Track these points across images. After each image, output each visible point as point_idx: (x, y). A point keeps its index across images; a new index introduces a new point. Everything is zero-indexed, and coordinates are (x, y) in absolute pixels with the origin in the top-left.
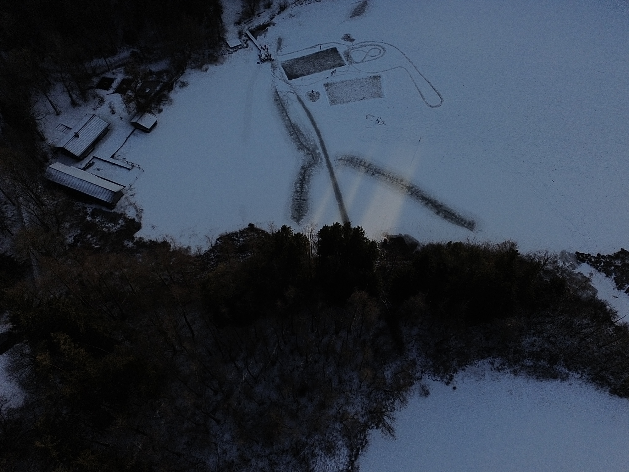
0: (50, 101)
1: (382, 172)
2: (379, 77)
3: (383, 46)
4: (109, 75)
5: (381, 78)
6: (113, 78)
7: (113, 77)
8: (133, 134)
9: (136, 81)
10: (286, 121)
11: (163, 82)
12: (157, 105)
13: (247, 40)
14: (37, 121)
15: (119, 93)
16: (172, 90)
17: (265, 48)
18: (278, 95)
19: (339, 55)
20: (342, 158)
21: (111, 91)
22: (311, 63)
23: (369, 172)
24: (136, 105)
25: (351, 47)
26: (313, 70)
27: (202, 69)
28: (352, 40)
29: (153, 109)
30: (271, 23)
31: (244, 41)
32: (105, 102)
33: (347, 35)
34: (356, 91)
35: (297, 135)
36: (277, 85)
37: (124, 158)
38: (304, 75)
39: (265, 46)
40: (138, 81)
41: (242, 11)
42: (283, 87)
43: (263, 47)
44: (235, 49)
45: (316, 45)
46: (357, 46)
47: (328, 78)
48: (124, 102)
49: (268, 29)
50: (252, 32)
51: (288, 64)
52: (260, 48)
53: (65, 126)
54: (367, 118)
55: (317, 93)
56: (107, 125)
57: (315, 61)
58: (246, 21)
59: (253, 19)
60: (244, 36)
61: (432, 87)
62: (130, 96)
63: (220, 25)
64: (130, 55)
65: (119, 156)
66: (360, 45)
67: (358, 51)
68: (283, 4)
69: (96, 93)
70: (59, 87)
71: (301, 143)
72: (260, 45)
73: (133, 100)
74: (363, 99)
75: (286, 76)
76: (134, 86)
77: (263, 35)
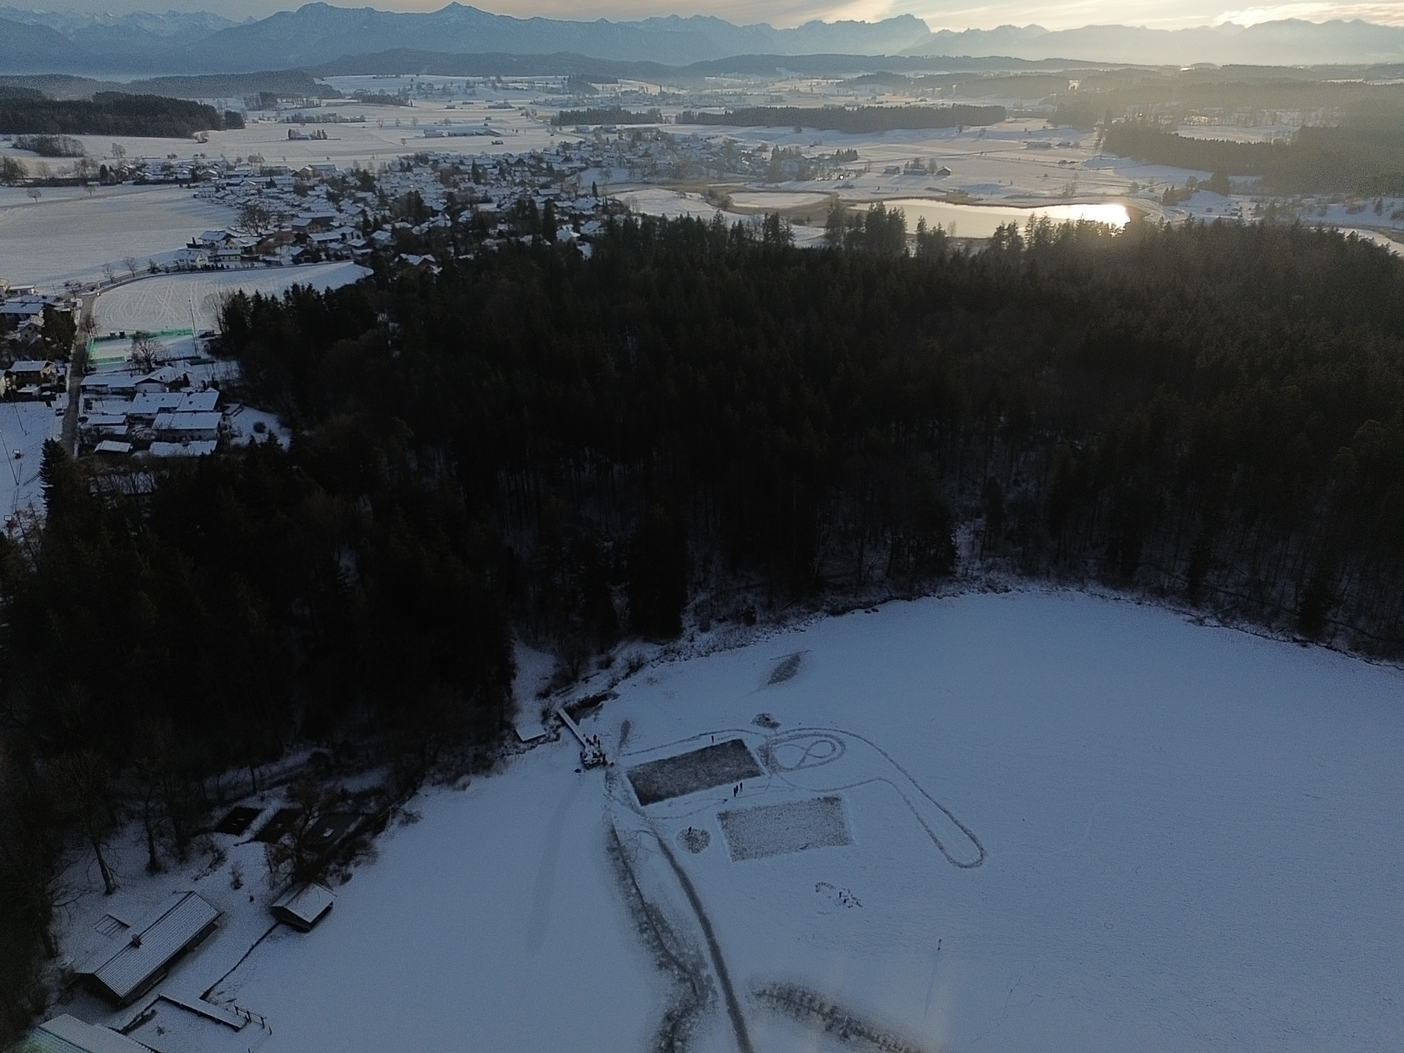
0: (102, 863)
1: (866, 1030)
2: (837, 799)
3: (840, 737)
4: (251, 803)
5: (842, 801)
6: (259, 808)
7: (259, 806)
8: (269, 935)
9: (306, 815)
10: (631, 898)
11: (367, 814)
12: (341, 865)
13: (558, 727)
14: (55, 910)
15: (263, 841)
16: (383, 830)
17: (595, 741)
18: (616, 838)
19: (749, 754)
20: (765, 991)
21: (247, 835)
22: (690, 770)
23: (833, 1028)
24: (294, 867)
25: (773, 738)
26: (695, 785)
27: (457, 786)
28: (774, 725)
29: (331, 875)
30: (610, 694)
31: (552, 727)
32: (225, 861)
33: (763, 715)
34: (790, 830)
35: (656, 932)
36: (615, 817)
37: (233, 998)
38: (674, 795)
39: (595, 737)
40: (311, 814)
41: (553, 674)
42: (629, 820)
43: (590, 739)
44: (532, 743)
45: (701, 735)
46: (786, 736)
47: (726, 800)
48: (268, 860)
49: (602, 704)
50: (570, 712)
51: (642, 772)
52: (583, 741)
53: (117, 921)
54: (817, 891)
55: (702, 834)
56: (214, 914)
57: (699, 766)
58: (560, 691)
59: (575, 688)
60: (552, 718)
61: (956, 822)
62: (286, 846)
63: (507, 698)
64: (309, 760)
65: (223, 992)
66: (791, 734)
67: (787, 747)
68: (636, 661)
69: (212, 841)
70: (134, 829)
71: (666, 951)
72: (584, 735)
73: (289, 856)
74: (805, 847)
75: (636, 797)
76: (301, 824)
77: (593, 716)
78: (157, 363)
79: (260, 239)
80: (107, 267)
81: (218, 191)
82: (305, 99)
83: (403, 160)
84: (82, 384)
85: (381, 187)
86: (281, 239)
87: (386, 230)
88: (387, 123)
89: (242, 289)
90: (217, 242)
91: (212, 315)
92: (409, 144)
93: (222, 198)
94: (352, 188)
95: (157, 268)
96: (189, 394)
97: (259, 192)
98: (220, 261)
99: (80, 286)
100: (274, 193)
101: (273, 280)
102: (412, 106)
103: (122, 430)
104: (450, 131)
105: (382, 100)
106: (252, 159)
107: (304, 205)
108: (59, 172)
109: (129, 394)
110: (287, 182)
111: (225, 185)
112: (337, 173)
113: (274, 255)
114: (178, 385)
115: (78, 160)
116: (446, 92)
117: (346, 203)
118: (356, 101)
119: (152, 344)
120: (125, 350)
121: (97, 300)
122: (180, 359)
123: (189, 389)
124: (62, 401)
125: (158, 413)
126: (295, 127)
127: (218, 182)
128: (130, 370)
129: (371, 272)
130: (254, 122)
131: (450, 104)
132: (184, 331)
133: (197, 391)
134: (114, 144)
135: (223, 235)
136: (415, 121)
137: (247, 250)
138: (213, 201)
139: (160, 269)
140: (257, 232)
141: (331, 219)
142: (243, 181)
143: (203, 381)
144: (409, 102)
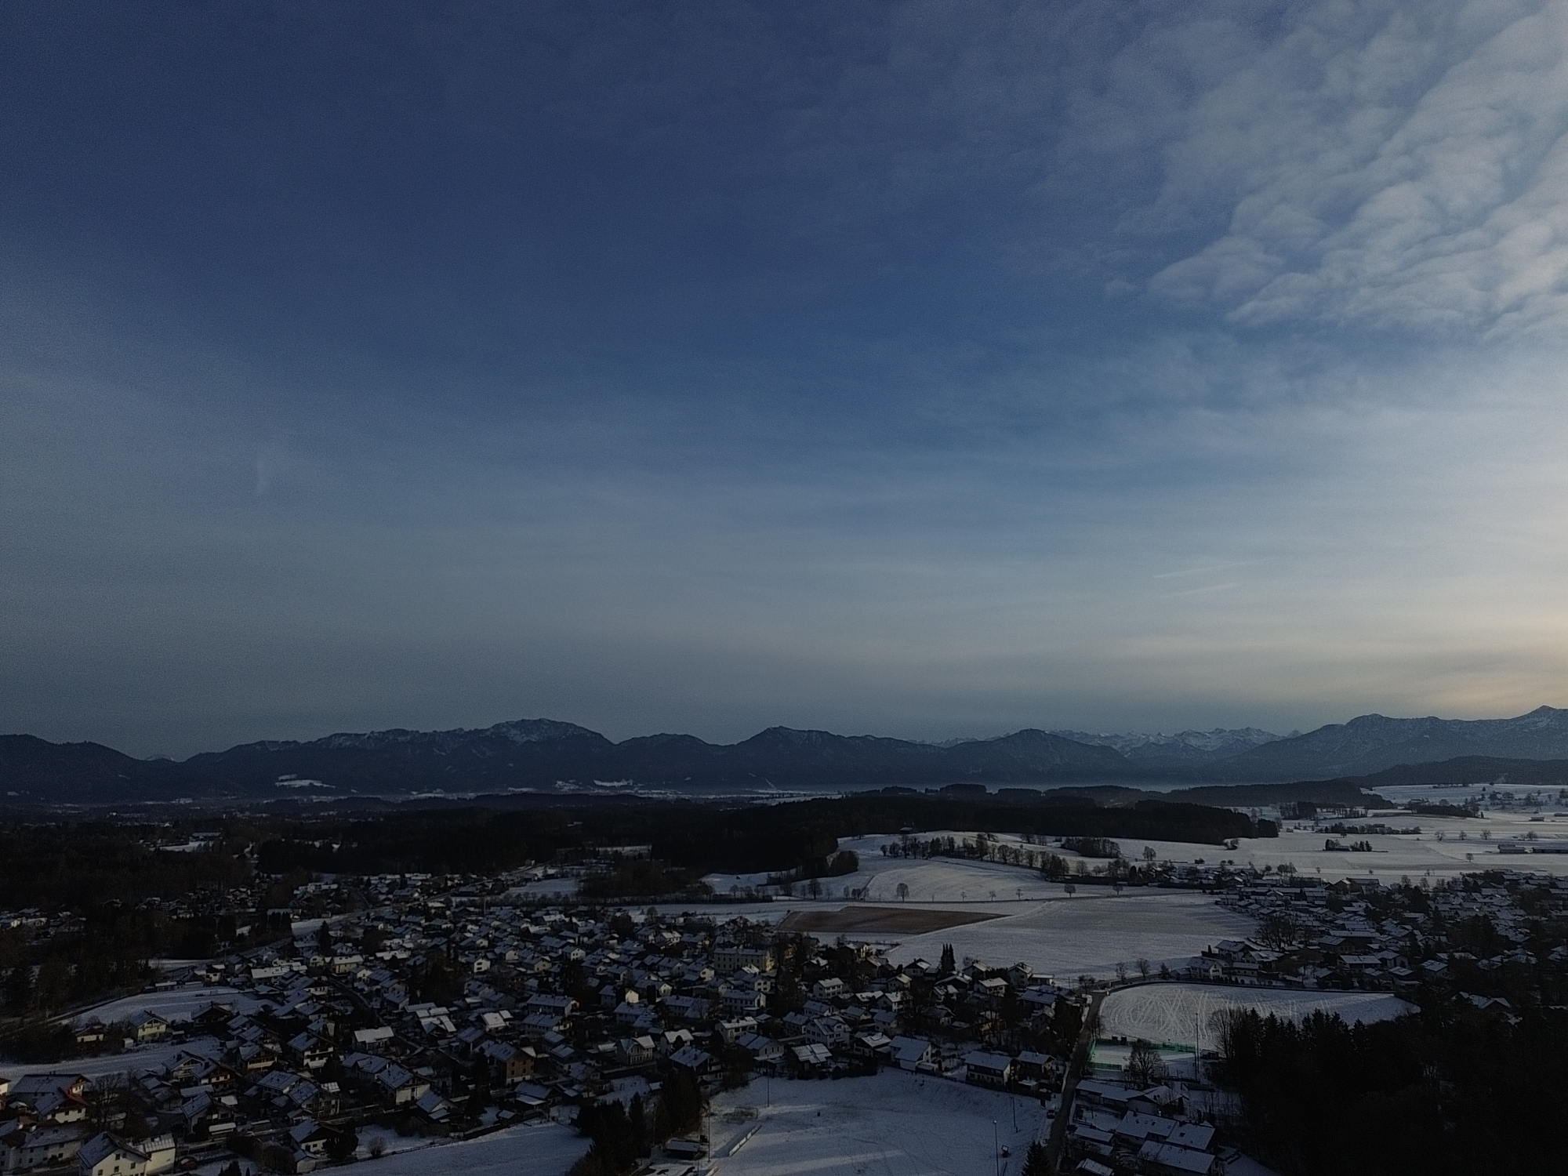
78: (1153, 1079)
79: (1281, 955)
80: (1121, 967)
81: (1241, 899)
82: (1348, 809)
83: (1467, 878)
84: (1077, 1087)
85: (1436, 907)
86: (1305, 957)
87: (1441, 960)
88: (1448, 836)
89: (1256, 1009)
90: (1234, 953)
91: (1218, 1034)
92: (1476, 860)
93: (1245, 906)
94: (1399, 906)
95: (1168, 974)
96: (1182, 1124)
97: (1287, 903)
98: (1235, 974)
99: (1093, 982)
100: (1302, 905)
101: (1293, 1004)
102: (1482, 817)
103: (1107, 1150)
104: (1535, 847)
105: (1444, 811)
106: (1282, 869)
107: (1339, 922)
108: (1094, 871)
109: (1119, 1109)
110: (1320, 895)
111: (1250, 894)
112: (1380, 889)
113: (1297, 975)
114: (1172, 1110)
115: (1112, 860)
116: (1530, 802)
117: (1389, 925)
118: (1410, 812)
119: (1152, 1056)
120: (1124, 1058)
121: (1106, 999)
122: (1177, 1080)
123: (1183, 1118)
124: (1054, 1104)
125: (1146, 1139)
126: (1333, 837)
127: (1242, 890)
128: (1126, 1082)
129: (1417, 1010)
130: (1288, 831)
131: (1537, 816)
132: (1187, 1048)
133: (1190, 1122)
134: (1147, 848)
135: (1241, 946)
136: (1486, 834)
137: (1265, 965)
138: (1235, 909)
139: (1172, 974)
140: (1279, 947)
141: (1370, 940)
142: (1270, 891)
143: (1199, 1111)
144: (1479, 813)
